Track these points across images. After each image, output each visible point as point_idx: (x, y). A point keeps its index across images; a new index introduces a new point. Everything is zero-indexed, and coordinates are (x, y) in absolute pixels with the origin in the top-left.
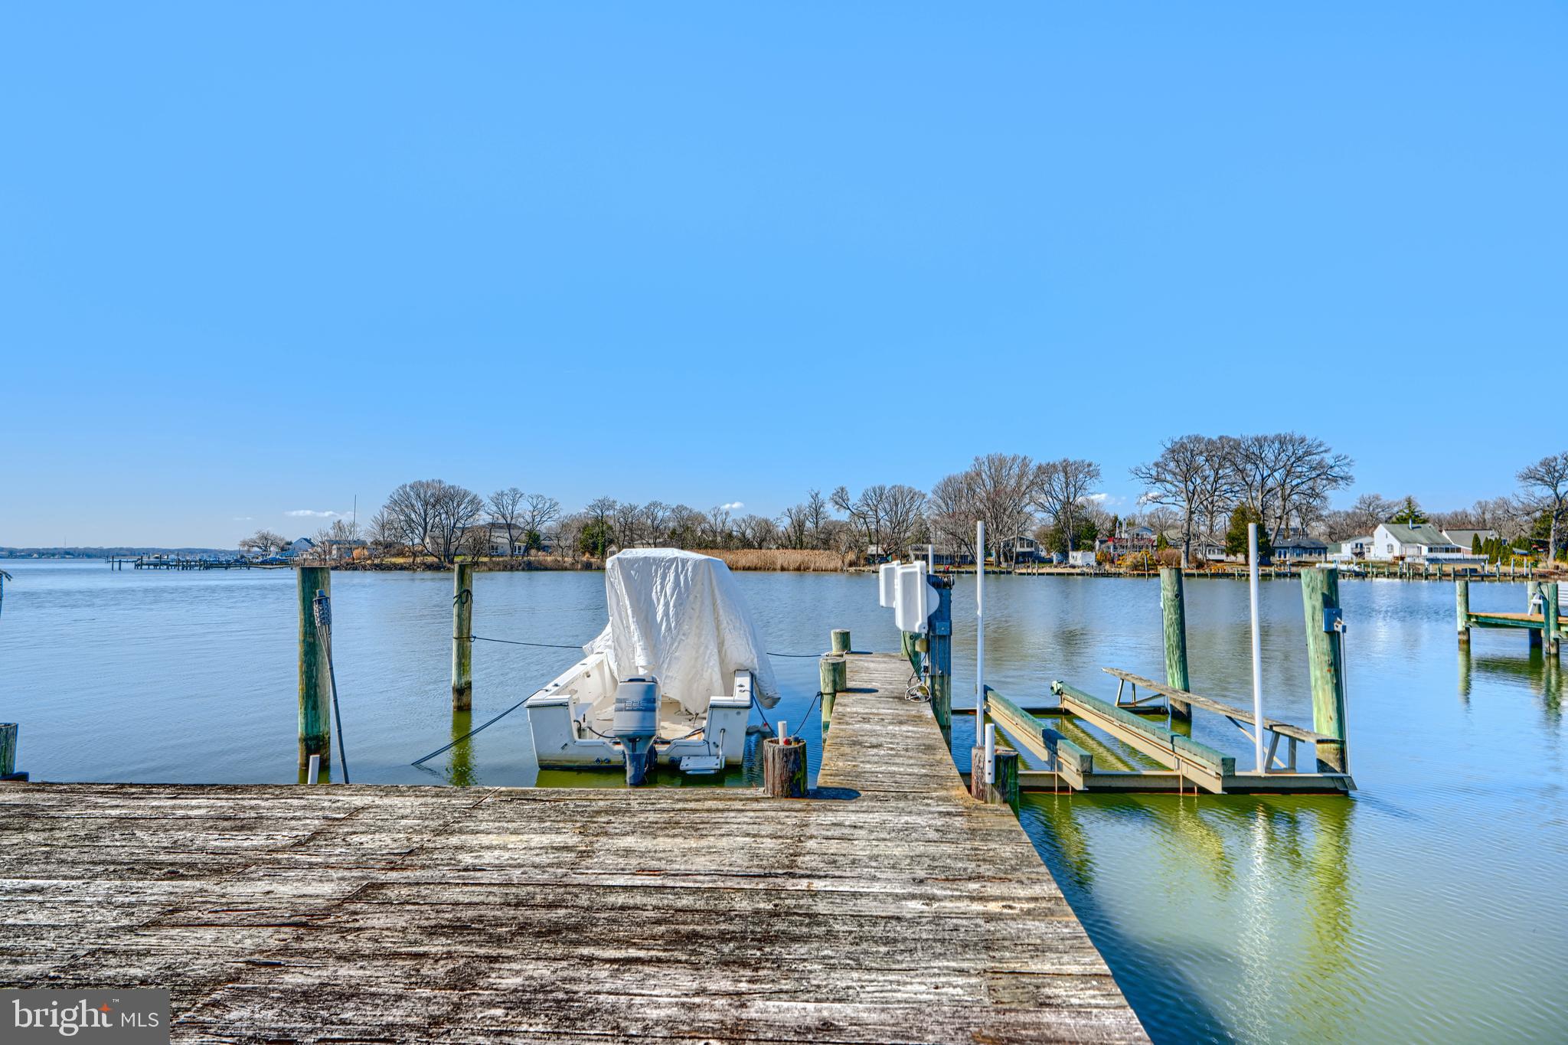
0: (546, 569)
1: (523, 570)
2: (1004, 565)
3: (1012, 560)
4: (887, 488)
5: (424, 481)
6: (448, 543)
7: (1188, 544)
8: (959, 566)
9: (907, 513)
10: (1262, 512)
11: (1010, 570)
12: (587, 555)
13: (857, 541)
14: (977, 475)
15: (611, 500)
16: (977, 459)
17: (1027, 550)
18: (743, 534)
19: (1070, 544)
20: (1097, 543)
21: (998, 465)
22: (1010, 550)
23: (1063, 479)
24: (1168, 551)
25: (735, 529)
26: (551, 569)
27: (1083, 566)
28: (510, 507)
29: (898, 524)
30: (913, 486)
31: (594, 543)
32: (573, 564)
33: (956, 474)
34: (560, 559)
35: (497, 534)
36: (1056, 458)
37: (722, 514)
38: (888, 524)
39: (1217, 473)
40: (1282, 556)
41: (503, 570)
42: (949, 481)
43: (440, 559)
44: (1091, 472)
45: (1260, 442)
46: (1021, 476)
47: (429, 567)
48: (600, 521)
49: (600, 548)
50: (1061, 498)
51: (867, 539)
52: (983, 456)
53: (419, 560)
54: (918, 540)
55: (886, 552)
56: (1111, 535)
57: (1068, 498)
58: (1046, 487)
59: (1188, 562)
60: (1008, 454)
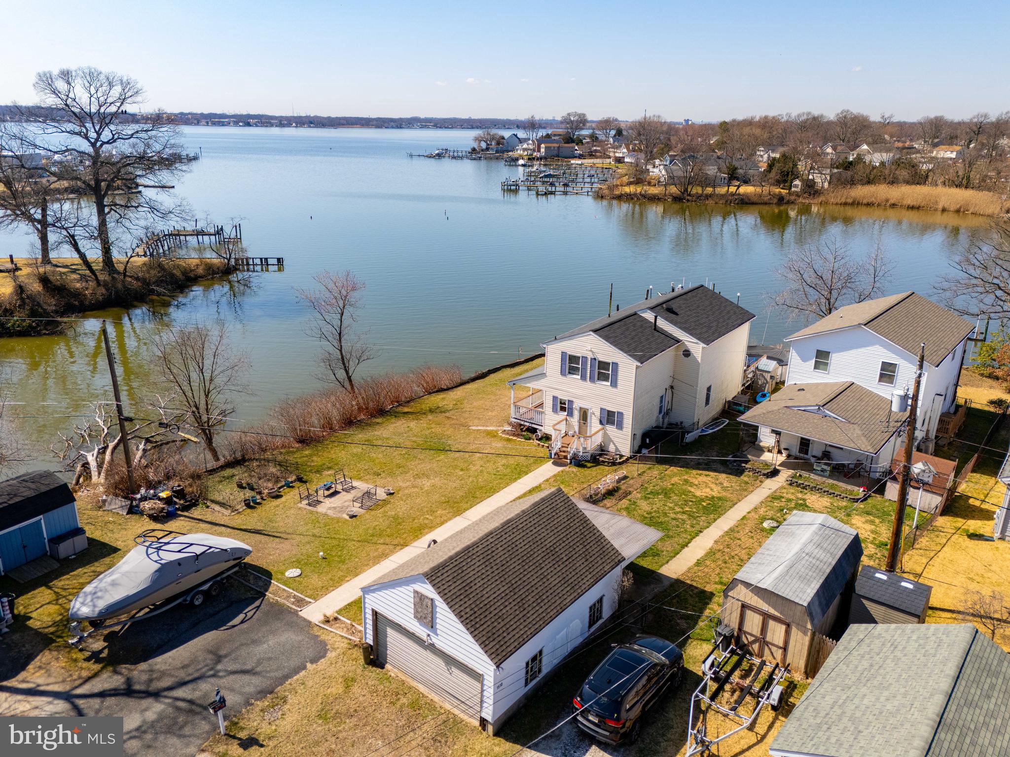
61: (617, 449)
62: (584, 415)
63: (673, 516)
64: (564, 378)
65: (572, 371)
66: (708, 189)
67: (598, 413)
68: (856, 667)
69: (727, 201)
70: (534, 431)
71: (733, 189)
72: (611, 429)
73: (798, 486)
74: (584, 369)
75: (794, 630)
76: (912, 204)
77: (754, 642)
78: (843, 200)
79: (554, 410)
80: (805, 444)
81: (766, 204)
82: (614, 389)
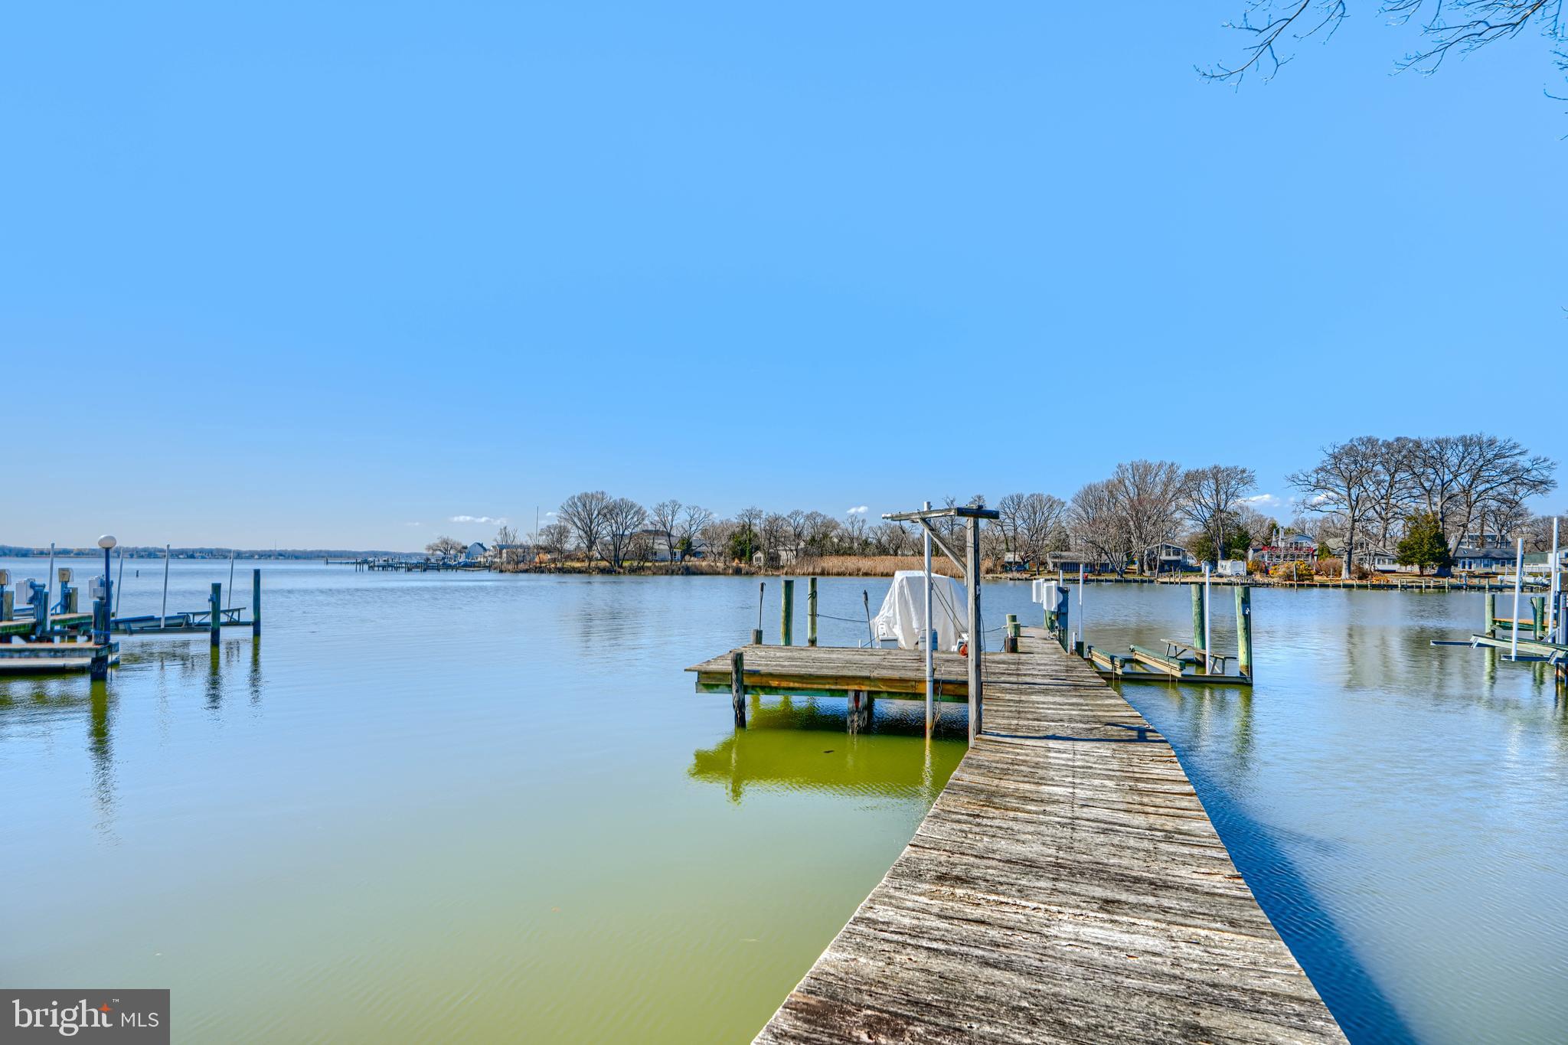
0: (702, 574)
1: (682, 574)
2: (1147, 573)
3: (1155, 568)
4: (1025, 497)
5: (590, 492)
6: (617, 549)
7: (1350, 554)
8: (1099, 575)
9: (1046, 521)
10: (1442, 520)
11: (1152, 578)
12: (737, 561)
13: (994, 549)
14: (1120, 482)
15: (758, 509)
16: (1120, 466)
17: (1173, 558)
18: (879, 541)
19: (1219, 553)
20: (1251, 552)
21: (1143, 472)
22: (1155, 558)
23: (1213, 487)
24: (1329, 560)
25: (871, 535)
26: (706, 574)
27: (1232, 576)
28: (670, 518)
29: (1036, 531)
30: (1052, 495)
31: (742, 550)
32: (725, 569)
33: (1096, 482)
34: (713, 564)
35: (659, 541)
36: (1205, 464)
37: (858, 521)
38: (1026, 531)
39: (1394, 477)
40: (1467, 567)
41: (666, 574)
42: (1090, 490)
43: (611, 563)
44: (1245, 478)
45: (1442, 444)
46: (1166, 485)
47: (603, 571)
48: (746, 528)
49: (748, 554)
50: (1211, 505)
51: (1004, 546)
52: (1126, 462)
53: (593, 564)
54: (1057, 548)
55: (1023, 560)
56: (1267, 544)
57: (1219, 505)
58: (1195, 495)
59: (1350, 572)
60: (1154, 460)
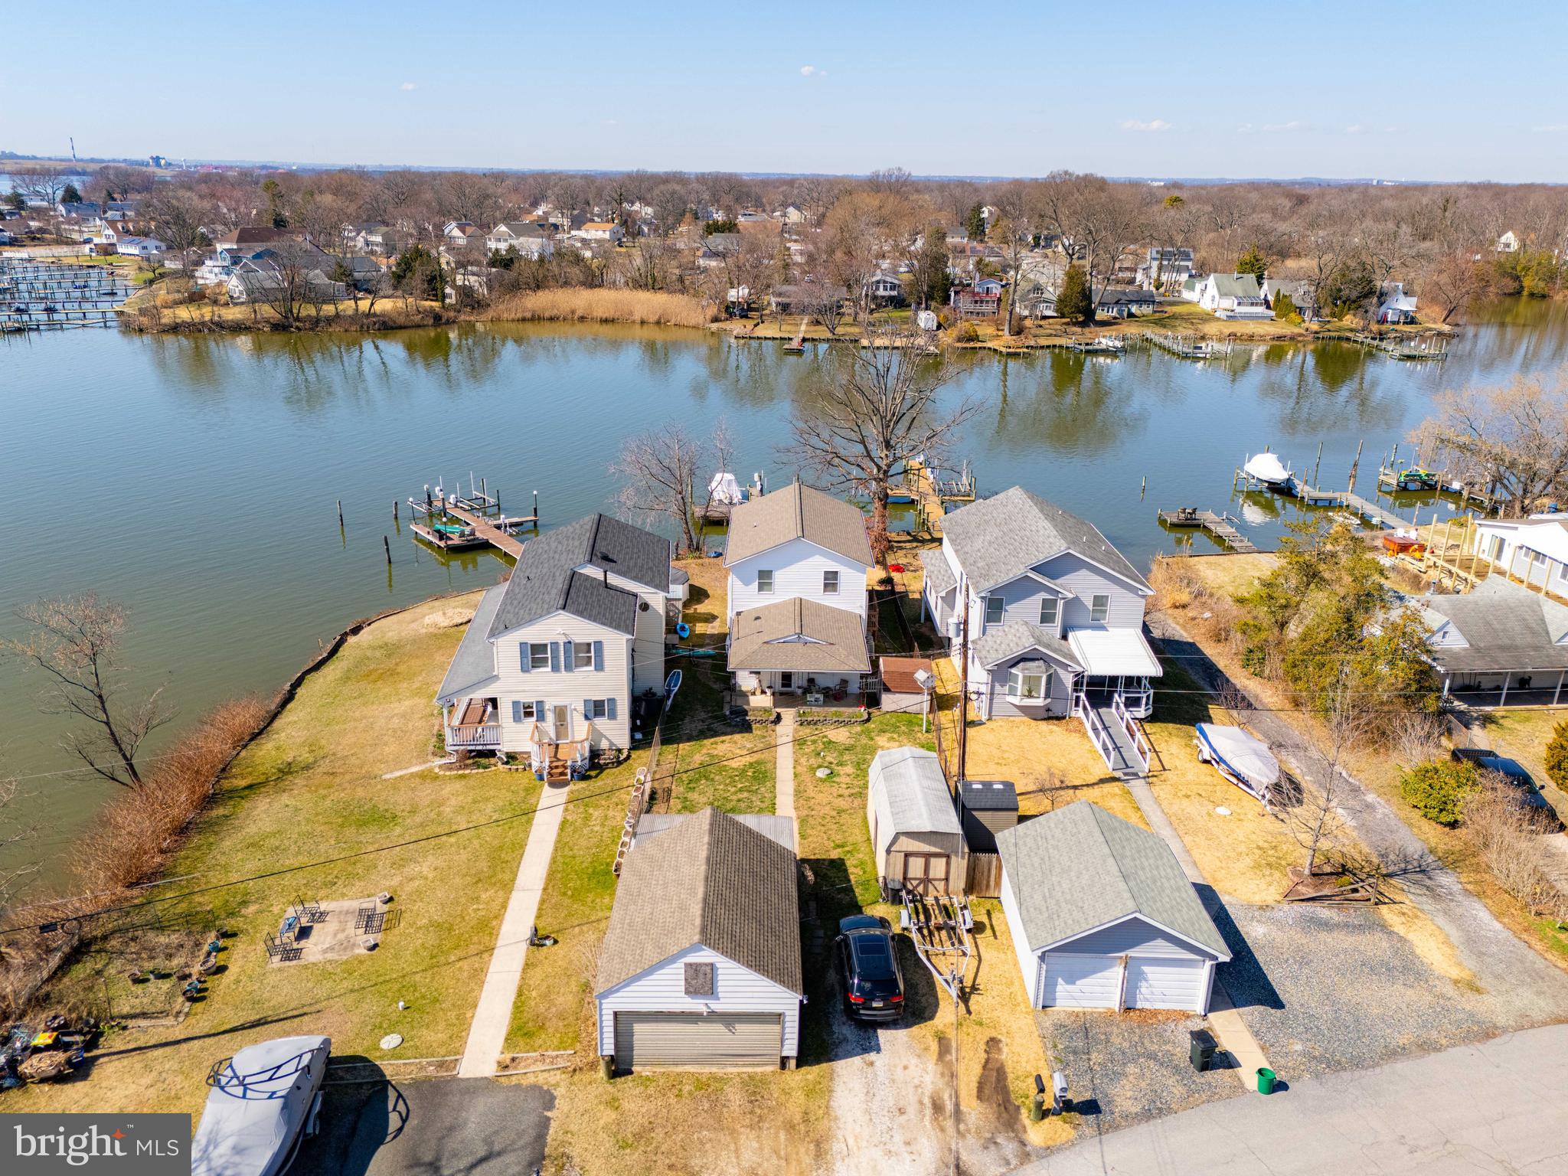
17: (890, 293)
19: (923, 298)
20: (952, 293)
61: (612, 744)
62: (561, 713)
63: (734, 798)
64: (527, 675)
65: (537, 663)
66: (325, 307)
67: (581, 708)
68: (1033, 865)
69: (362, 327)
70: (492, 754)
71: (364, 305)
72: (601, 723)
73: (809, 723)
74: (555, 657)
75: (953, 859)
76: (604, 316)
77: (918, 885)
78: (519, 315)
79: (517, 719)
80: (787, 678)
81: (418, 326)
82: (602, 673)
